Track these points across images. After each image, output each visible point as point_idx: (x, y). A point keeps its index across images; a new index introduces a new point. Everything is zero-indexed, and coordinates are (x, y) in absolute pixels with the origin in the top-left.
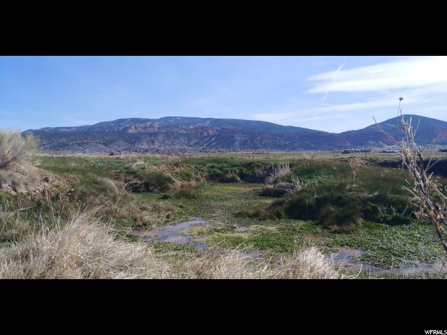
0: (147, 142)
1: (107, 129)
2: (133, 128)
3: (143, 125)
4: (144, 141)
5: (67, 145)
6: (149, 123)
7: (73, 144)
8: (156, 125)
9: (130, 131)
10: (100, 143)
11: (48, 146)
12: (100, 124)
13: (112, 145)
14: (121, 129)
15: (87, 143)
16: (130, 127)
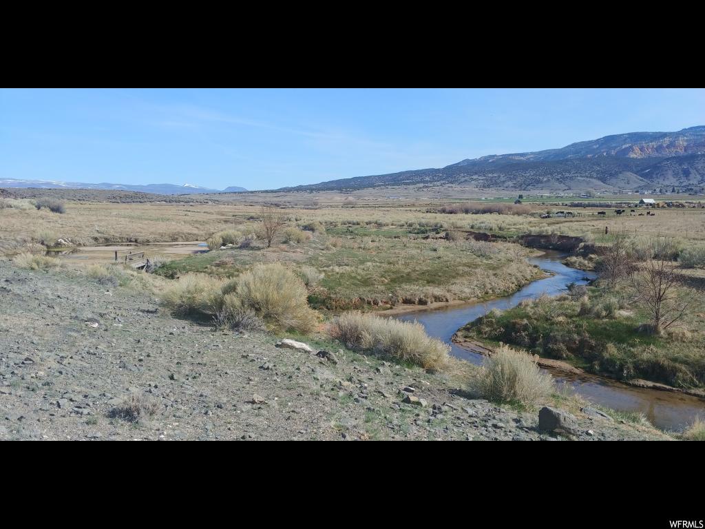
0: (676, 175)
1: (587, 153)
2: (636, 149)
3: (654, 144)
4: (670, 172)
5: (539, 182)
6: (667, 140)
7: (549, 181)
8: (682, 142)
9: (632, 155)
10: (591, 177)
11: (510, 184)
12: (574, 145)
13: (613, 181)
14: (613, 153)
15: (571, 178)
16: (631, 149)
